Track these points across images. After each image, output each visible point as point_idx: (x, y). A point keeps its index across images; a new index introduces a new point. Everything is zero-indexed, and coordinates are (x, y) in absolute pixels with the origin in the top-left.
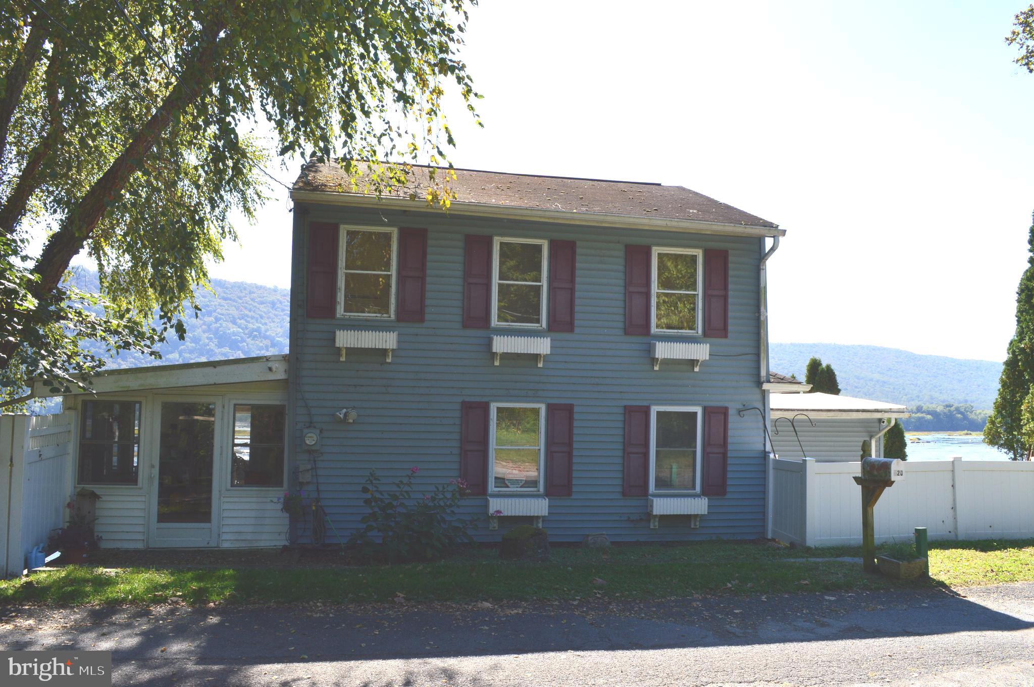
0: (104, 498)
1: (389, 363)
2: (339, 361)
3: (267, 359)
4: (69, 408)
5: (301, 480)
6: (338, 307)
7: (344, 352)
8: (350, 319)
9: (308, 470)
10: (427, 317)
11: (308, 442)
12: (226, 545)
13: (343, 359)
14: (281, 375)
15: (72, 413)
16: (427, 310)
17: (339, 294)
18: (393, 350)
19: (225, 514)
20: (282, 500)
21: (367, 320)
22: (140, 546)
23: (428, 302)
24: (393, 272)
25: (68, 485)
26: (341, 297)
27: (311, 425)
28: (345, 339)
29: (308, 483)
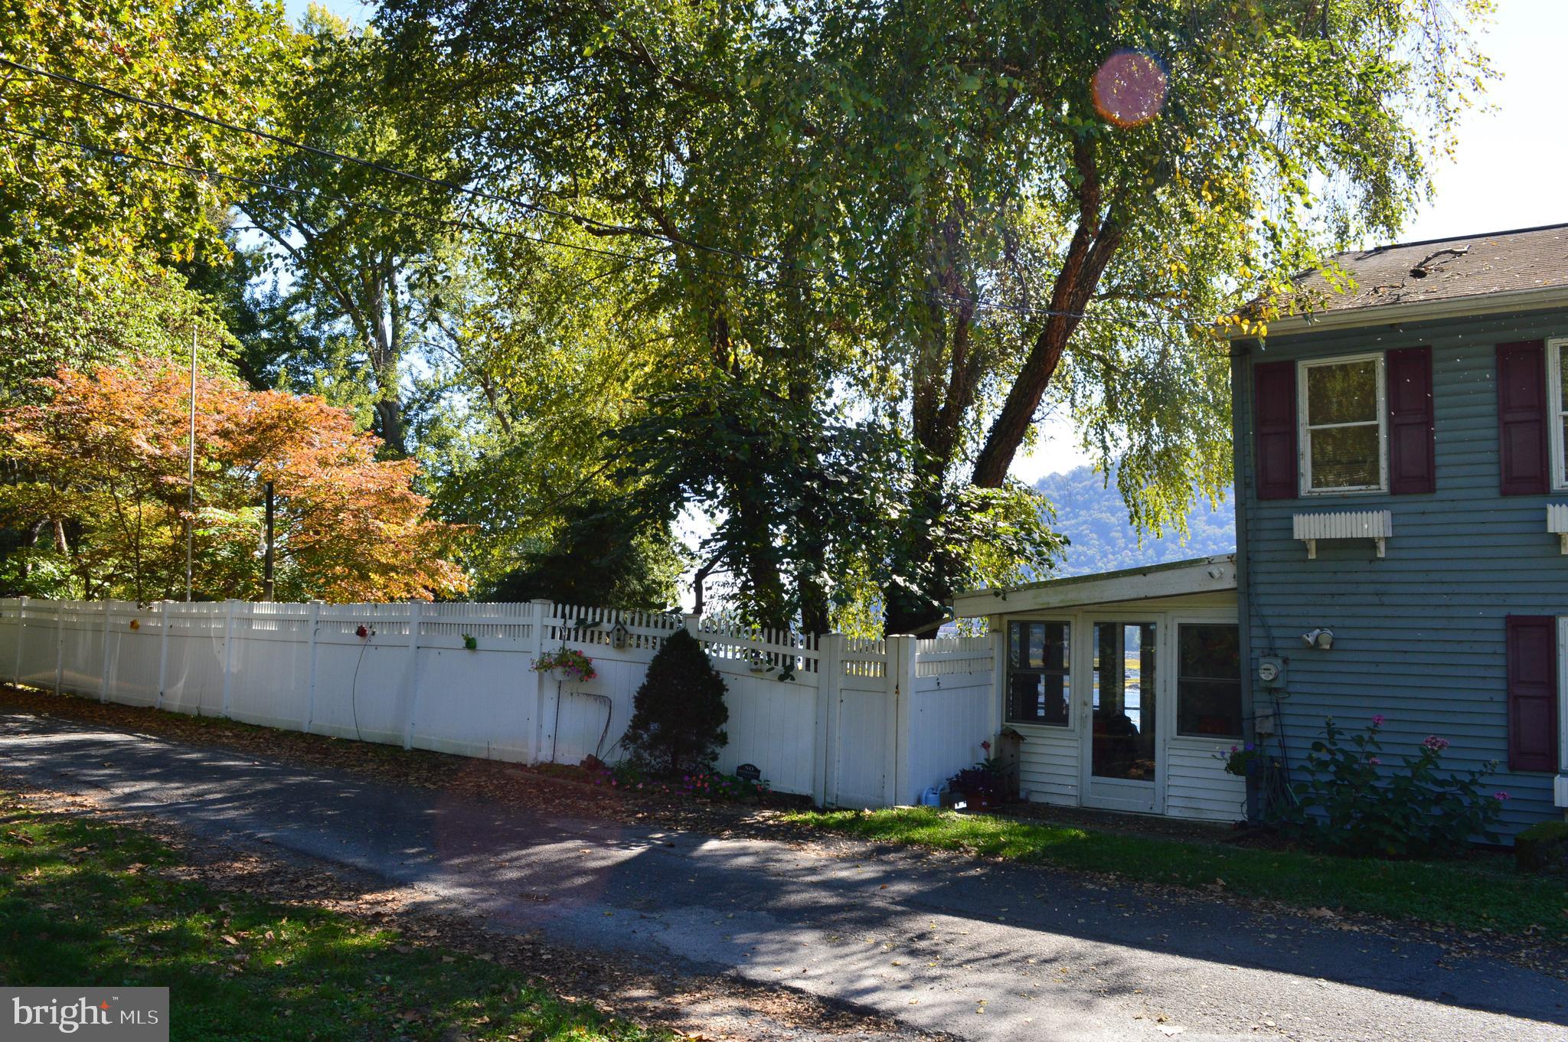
0: (1029, 740)
1: (1383, 560)
2: (1306, 560)
3: (1209, 561)
4: (995, 631)
5: (1258, 730)
6: (1302, 482)
7: (1313, 546)
8: (1320, 498)
9: (1267, 717)
10: (1439, 483)
11: (1263, 676)
12: (1173, 813)
13: (1312, 556)
14: (1229, 583)
15: (996, 636)
16: (1439, 473)
17: (1302, 462)
18: (1387, 539)
19: (1172, 771)
20: (1227, 756)
21: (1344, 497)
22: (1072, 803)
23: (1439, 460)
24: (1381, 420)
25: (993, 722)
26: (1306, 466)
27: (1271, 652)
28: (1308, 527)
29: (1270, 735)
